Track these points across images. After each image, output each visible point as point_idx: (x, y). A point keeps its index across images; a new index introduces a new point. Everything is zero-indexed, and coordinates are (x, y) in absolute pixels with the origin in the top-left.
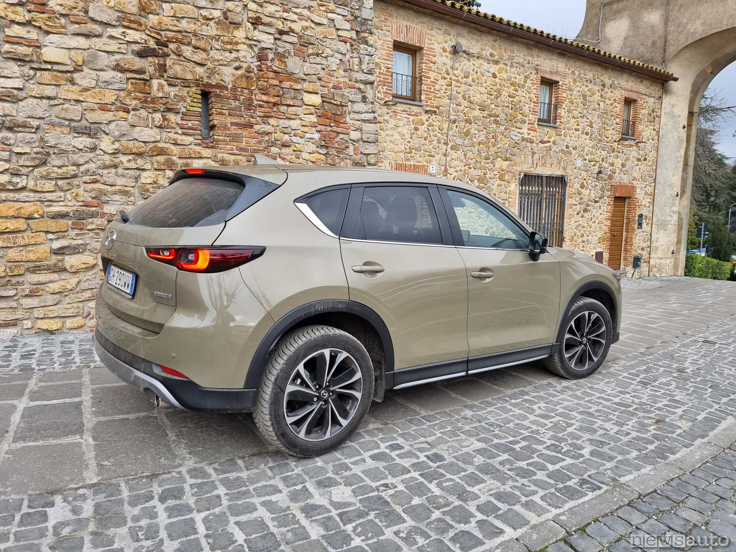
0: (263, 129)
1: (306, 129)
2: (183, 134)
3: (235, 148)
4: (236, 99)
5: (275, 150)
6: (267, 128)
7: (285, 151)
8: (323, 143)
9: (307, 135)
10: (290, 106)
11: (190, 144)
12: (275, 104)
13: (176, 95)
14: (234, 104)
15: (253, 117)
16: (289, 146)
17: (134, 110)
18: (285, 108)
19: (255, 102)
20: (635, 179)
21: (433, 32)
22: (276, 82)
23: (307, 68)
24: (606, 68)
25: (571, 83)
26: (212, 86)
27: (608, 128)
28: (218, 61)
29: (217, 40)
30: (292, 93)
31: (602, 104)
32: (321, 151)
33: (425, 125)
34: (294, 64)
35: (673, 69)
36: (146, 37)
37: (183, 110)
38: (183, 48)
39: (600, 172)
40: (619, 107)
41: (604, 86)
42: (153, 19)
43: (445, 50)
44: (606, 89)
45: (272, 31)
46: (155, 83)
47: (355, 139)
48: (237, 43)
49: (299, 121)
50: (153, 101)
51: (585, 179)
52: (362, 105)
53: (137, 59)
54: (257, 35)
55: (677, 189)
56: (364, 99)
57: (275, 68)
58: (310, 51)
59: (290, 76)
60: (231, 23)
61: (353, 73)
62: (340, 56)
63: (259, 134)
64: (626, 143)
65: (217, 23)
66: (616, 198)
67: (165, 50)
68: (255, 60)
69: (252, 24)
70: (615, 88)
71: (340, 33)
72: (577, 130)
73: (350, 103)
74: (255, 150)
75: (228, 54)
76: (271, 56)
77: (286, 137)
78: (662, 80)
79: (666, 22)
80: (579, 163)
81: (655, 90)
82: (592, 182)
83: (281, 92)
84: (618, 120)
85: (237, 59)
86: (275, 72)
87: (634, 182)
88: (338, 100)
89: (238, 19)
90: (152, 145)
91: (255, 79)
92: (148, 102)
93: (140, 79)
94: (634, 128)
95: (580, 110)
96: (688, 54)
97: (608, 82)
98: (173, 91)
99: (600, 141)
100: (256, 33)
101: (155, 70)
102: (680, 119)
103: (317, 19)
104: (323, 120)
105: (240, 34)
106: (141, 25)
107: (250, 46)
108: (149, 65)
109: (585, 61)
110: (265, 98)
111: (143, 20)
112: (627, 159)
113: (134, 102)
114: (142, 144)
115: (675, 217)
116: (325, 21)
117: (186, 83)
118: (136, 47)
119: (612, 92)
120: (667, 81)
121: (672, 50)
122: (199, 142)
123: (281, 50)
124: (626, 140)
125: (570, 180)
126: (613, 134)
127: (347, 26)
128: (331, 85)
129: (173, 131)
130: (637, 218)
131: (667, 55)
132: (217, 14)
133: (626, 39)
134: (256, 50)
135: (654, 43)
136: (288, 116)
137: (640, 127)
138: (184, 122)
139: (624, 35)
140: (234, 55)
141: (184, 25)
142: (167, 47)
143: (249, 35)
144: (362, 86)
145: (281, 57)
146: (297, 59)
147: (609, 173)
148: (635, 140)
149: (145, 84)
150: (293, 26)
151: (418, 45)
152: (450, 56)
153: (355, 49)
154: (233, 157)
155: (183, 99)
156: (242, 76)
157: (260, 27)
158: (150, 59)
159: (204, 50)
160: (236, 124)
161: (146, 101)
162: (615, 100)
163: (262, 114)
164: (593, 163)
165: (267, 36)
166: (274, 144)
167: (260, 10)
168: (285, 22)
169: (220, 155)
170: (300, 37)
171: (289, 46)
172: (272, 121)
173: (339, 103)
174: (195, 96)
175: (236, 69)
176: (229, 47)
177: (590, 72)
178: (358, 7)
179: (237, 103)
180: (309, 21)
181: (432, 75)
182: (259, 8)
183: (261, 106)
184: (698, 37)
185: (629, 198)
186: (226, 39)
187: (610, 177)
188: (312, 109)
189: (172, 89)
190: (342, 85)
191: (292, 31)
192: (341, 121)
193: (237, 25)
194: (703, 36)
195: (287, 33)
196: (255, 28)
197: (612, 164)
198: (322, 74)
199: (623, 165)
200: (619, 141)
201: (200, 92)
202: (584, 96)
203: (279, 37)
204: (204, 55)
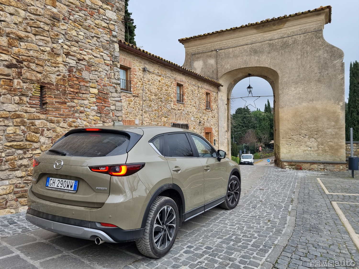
0: (71, 105)
1: (91, 105)
2: (31, 107)
3: (57, 114)
4: (58, 90)
5: (77, 115)
6: (73, 104)
7: (82, 115)
8: (99, 111)
9: (92, 108)
10: (84, 94)
11: (34, 112)
12: (77, 93)
13: (27, 87)
14: (57, 92)
15: (66, 99)
16: (83, 113)
17: (3, 95)
18: (82, 95)
19: (67, 92)
20: (212, 125)
21: (135, 62)
22: (77, 82)
23: (91, 76)
24: (199, 80)
25: (188, 86)
26: (46, 83)
27: (201, 104)
28: (49, 71)
29: (48, 61)
30: (85, 88)
31: (198, 94)
32: (98, 115)
33: (133, 102)
34: (85, 75)
35: (221, 82)
36: (11, 58)
37: (30, 95)
38: (31, 64)
39: (200, 122)
40: (204, 96)
41: (199, 87)
42: (15, 50)
43: (140, 70)
44: (200, 89)
45: (75, 59)
46: (16, 81)
47: (113, 109)
48: (58, 64)
49: (88, 101)
50: (15, 90)
51: (195, 125)
52: (115, 94)
53: (6, 69)
54: (68, 60)
55: (226, 129)
56: (116, 91)
57: (77, 76)
58: (93, 69)
59: (84, 80)
60: (55, 54)
61: (111, 79)
62: (106, 72)
63: (69, 107)
64: (208, 110)
65: (48, 54)
66: (206, 133)
67: (22, 65)
68: (67, 72)
69: (65, 55)
70: (203, 89)
71: (106, 61)
72: (191, 105)
73: (110, 93)
74: (67, 115)
75: (54, 68)
76: (74, 70)
77: (82, 109)
78: (217, 86)
79: (217, 63)
80: (192, 119)
81: (215, 90)
82: (197, 126)
83: (80, 87)
84: (204, 101)
85: (58, 71)
86: (77, 78)
87: (212, 126)
88: (105, 91)
89: (58, 52)
90: (13, 113)
91: (67, 81)
92: (12, 91)
93: (7, 79)
94: (210, 104)
95: (191, 96)
96: (225, 76)
97: (200, 86)
98: (25, 86)
99: (199, 109)
100: (67, 59)
101: (16, 75)
102: (224, 101)
103: (95, 55)
104: (99, 101)
105: (60, 59)
106: (9, 52)
107: (65, 65)
108: (12, 72)
109: (192, 77)
110: (72, 90)
111: (10, 50)
112: (209, 117)
113: (4, 91)
114: (8, 113)
115: (226, 140)
116: (99, 56)
117: (32, 82)
118: (6, 63)
119: (202, 90)
120: (219, 87)
121: (220, 75)
122: (39, 111)
123: (79, 68)
124: (208, 109)
125: (190, 126)
126: (203, 107)
127: (109, 59)
128: (102, 85)
129: (25, 105)
130: (213, 141)
131: (218, 76)
132: (48, 49)
133: (202, 69)
134: (67, 67)
135: (213, 71)
136: (83, 98)
137: (212, 104)
138: (31, 101)
139: (201, 67)
140: (57, 69)
141: (31, 53)
142: (22, 63)
143: (64, 60)
144: (115, 86)
145: (80, 71)
146: (87, 72)
147: (203, 123)
148: (210, 109)
149: (10, 82)
150: (85, 57)
151: (129, 67)
152: (142, 72)
153: (112, 69)
154: (56, 119)
155: (31, 89)
156: (61, 79)
157: (70, 57)
158: (13, 69)
159: (42, 66)
160: (58, 102)
161: (11, 90)
162: (203, 93)
163: (71, 98)
164: (197, 119)
165: (73, 61)
166: (76, 112)
167: (69, 49)
168: (81, 55)
169: (50, 118)
170: (88, 62)
171: (83, 66)
172: (76, 101)
173: (106, 93)
174: (37, 88)
175: (58, 75)
176: (54, 65)
177: (193, 82)
178: (113, 51)
179: (59, 92)
180: (92, 55)
181: (135, 80)
182: (69, 48)
183: (70, 94)
184: (229, 71)
185: (210, 133)
186: (53, 61)
187: (204, 124)
188: (94, 96)
189: (25, 84)
190: (107, 85)
191: (84, 59)
192: (107, 101)
193: (58, 55)
194: (231, 70)
195: (82, 60)
196: (67, 57)
197: (204, 119)
198: (98, 79)
199: (207, 119)
200: (205, 110)
201: (39, 86)
202: (192, 91)
203: (79, 62)
204: (42, 68)
